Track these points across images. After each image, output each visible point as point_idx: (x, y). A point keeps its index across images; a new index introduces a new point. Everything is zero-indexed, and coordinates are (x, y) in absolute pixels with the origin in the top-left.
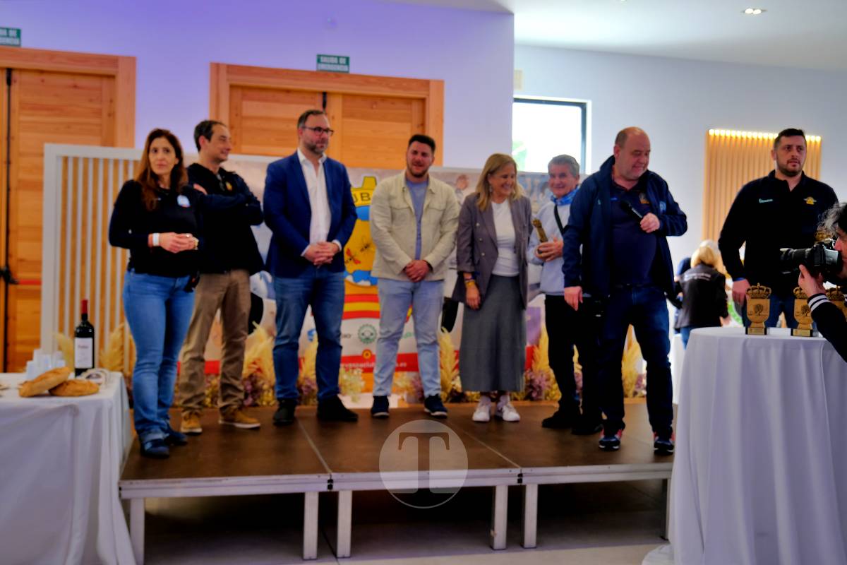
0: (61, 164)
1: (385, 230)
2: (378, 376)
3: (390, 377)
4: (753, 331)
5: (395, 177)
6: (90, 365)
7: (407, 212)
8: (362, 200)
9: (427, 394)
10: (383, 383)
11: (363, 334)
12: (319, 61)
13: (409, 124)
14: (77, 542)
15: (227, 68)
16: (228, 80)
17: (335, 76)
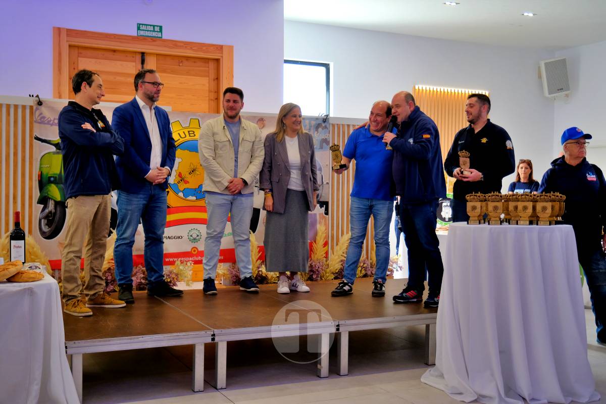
1: (211, 158)
3: (215, 266)
4: (493, 222)
5: (215, 119)
6: (23, 261)
7: (227, 143)
8: (190, 136)
9: (242, 277)
10: (210, 270)
11: (191, 236)
12: (139, 29)
13: (208, 78)
14: (36, 388)
15: (67, 32)
16: (67, 41)
17: (151, 41)
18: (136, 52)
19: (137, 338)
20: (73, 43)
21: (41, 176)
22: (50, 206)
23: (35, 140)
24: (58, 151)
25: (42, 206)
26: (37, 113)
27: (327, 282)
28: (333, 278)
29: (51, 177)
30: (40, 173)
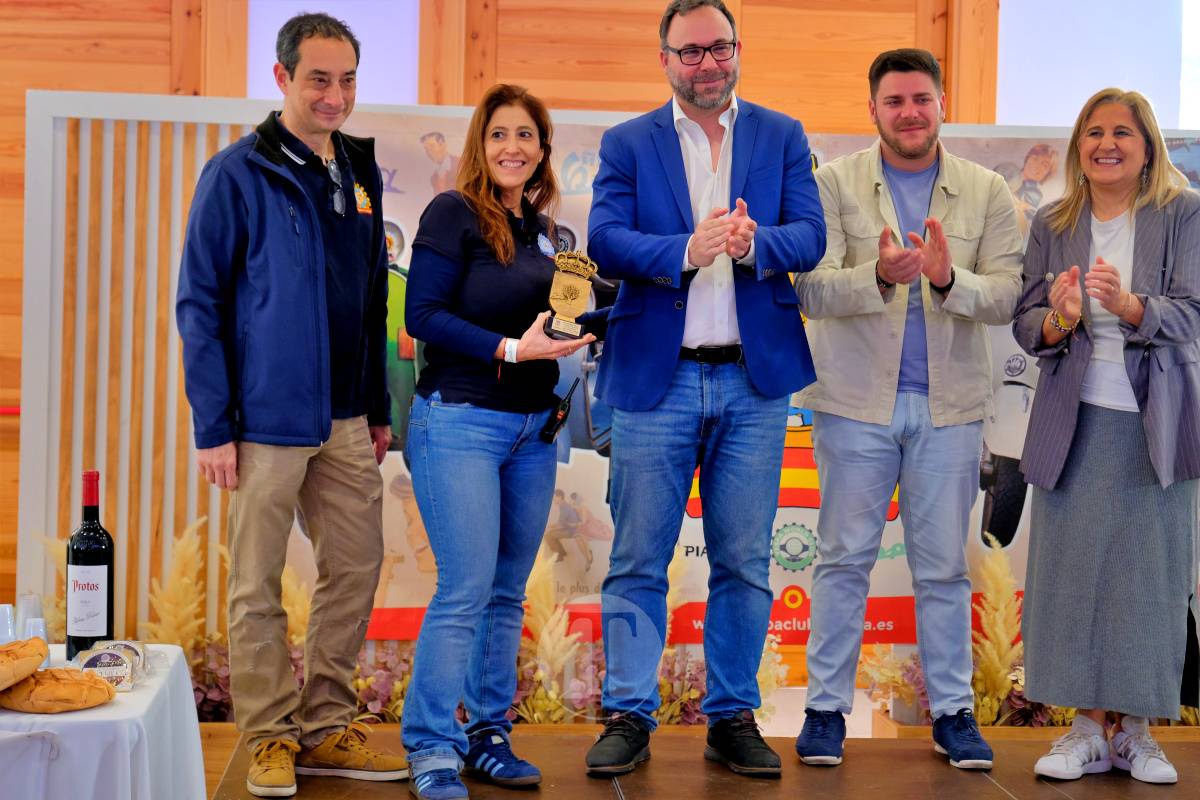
0: (63, 137)
2: (815, 660)
6: (103, 632)
9: (937, 708)
10: (829, 681)
11: (784, 549)
13: (913, 15)
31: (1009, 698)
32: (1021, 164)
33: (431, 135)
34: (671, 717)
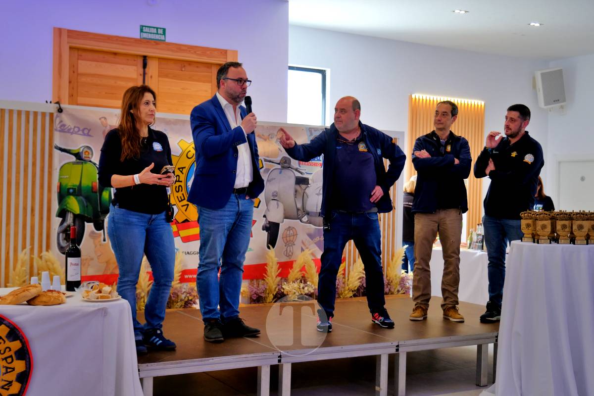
12: (142, 31)
15: (68, 32)
16: (68, 43)
17: (154, 44)
18: (137, 56)
19: (208, 360)
20: (74, 45)
21: (60, 187)
22: (69, 219)
23: (55, 150)
24: (78, 161)
25: (61, 219)
26: (58, 121)
27: (345, 301)
28: (352, 295)
29: (70, 188)
30: (59, 184)
31: (276, 294)
32: (276, 133)
33: (102, 118)
34: (181, 306)
